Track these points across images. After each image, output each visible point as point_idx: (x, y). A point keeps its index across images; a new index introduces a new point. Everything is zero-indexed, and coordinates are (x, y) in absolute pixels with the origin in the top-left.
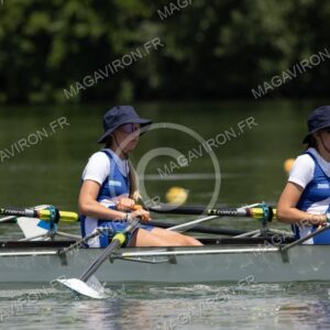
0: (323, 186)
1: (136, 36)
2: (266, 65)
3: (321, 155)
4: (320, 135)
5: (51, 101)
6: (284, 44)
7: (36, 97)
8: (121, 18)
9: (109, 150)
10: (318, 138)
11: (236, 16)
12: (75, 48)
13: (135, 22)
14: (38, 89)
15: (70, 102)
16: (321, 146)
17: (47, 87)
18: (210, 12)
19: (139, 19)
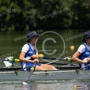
0: (88, 53)
1: (30, 12)
2: (65, 20)
3: (87, 45)
4: (87, 39)
5: (7, 30)
6: (70, 15)
7: (3, 29)
8: (26, 8)
9: (29, 44)
10: (86, 40)
11: (57, 7)
12: (13, 16)
13: (29, 9)
14: (3, 27)
15: (12, 31)
16: (87, 42)
17: (6, 27)
18: (50, 6)
19: (31, 8)
